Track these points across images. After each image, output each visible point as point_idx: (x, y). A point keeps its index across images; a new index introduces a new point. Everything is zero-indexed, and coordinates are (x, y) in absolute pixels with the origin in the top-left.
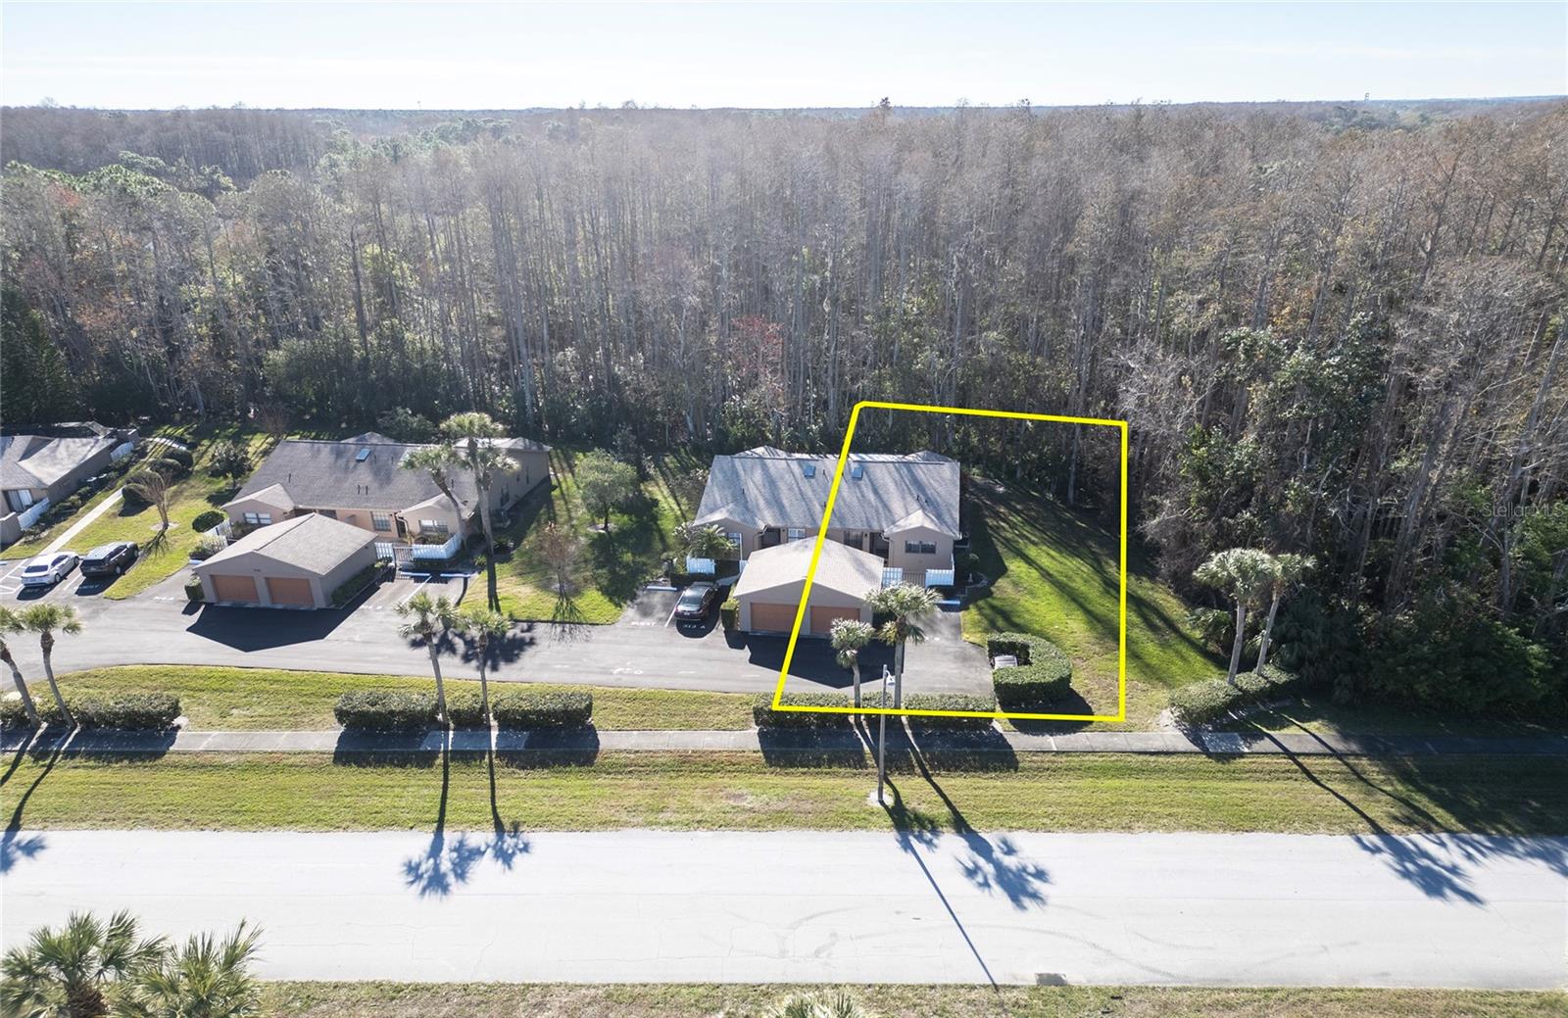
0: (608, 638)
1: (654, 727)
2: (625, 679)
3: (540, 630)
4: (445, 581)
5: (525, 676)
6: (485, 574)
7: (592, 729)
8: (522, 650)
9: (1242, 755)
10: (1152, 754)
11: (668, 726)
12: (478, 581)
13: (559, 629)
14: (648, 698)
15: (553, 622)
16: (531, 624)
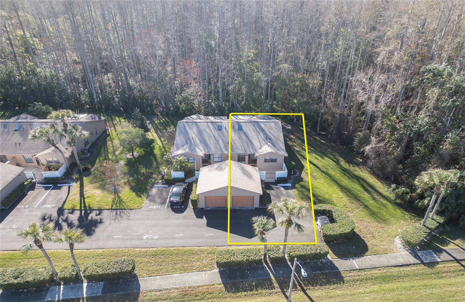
0: (139, 217)
1: (168, 272)
2: (149, 242)
3: (105, 213)
4: (59, 188)
5: (100, 244)
6: (79, 183)
7: (135, 276)
8: (96, 226)
9: (438, 263)
11: (175, 271)
12: (75, 186)
13: (115, 212)
14: (162, 253)
15: (112, 209)
16: (100, 211)
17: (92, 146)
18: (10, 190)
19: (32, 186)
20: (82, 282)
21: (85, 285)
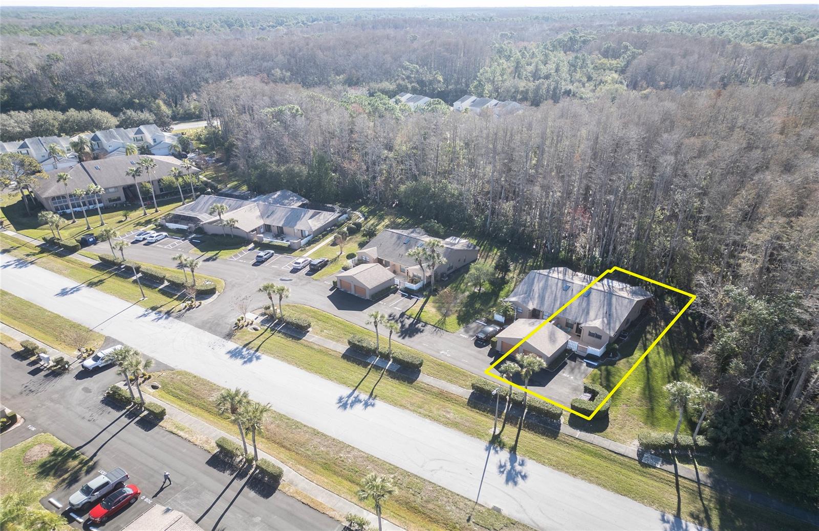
0: (448, 338)
1: (440, 378)
2: (442, 356)
3: (429, 327)
4: (411, 298)
5: (412, 345)
6: (425, 299)
7: (420, 371)
8: (417, 333)
10: (616, 453)
11: (445, 379)
12: (422, 300)
13: (435, 328)
14: (445, 367)
15: (434, 326)
16: (426, 324)
17: (454, 272)
18: (380, 289)
19: (395, 291)
20: (390, 360)
21: (390, 363)
